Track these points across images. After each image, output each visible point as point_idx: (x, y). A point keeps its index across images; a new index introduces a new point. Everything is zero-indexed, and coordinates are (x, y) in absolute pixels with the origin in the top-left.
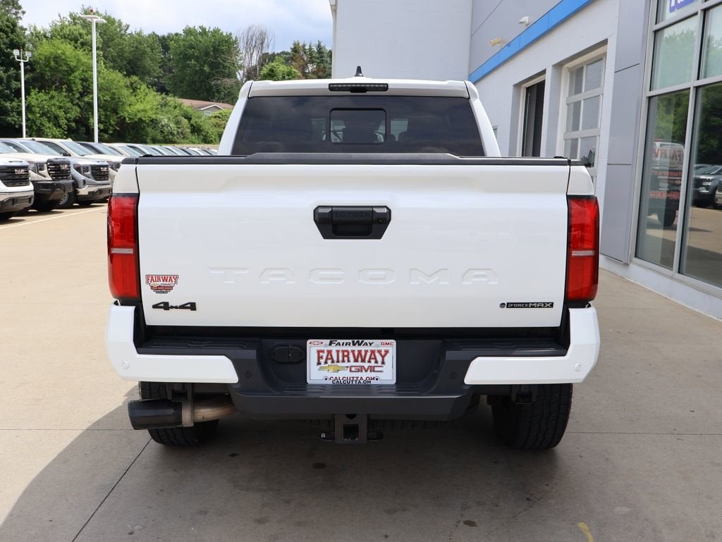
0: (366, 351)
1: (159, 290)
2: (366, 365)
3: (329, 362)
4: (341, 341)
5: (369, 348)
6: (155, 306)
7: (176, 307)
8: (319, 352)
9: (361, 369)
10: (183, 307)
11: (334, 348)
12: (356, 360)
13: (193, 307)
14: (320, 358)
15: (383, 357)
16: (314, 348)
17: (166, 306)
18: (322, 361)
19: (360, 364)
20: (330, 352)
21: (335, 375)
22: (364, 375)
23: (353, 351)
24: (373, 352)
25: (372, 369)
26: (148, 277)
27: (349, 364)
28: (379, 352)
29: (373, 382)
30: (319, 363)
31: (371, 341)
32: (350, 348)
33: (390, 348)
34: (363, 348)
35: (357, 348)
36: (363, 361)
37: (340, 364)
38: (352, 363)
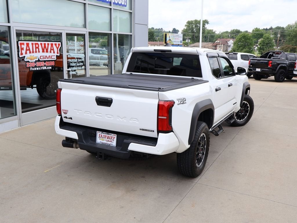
0: (110, 136)
1: (65, 113)
2: (110, 140)
3: (101, 138)
4: (104, 133)
5: (111, 136)
6: (64, 117)
7: (68, 118)
8: (99, 135)
9: (108, 141)
11: (103, 134)
12: (107, 138)
13: (71, 118)
14: (99, 136)
15: (114, 139)
16: (98, 133)
17: (66, 117)
18: (100, 137)
19: (108, 139)
20: (102, 135)
21: (103, 141)
22: (109, 143)
23: (107, 136)
24: (111, 137)
25: (111, 141)
27: (106, 139)
28: (113, 137)
29: (111, 145)
31: (111, 134)
32: (106, 135)
33: (115, 136)
36: (109, 139)
37: (104, 139)
38: (107, 139)
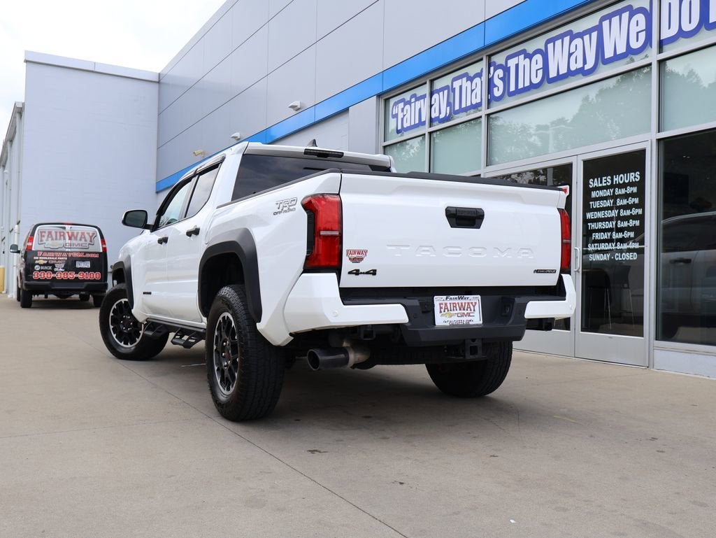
0: (465, 303)
1: (355, 260)
2: (466, 312)
3: (446, 310)
4: (452, 297)
5: (467, 301)
6: (350, 273)
7: (364, 273)
8: (440, 304)
9: (463, 315)
10: (368, 273)
11: (448, 302)
12: (460, 309)
13: (374, 272)
14: (441, 308)
15: (474, 307)
16: (438, 300)
17: (357, 272)
18: (442, 310)
19: (462, 311)
20: (446, 304)
21: (449, 319)
22: (465, 319)
23: (458, 303)
24: (468, 303)
25: (469, 315)
26: (348, 251)
28: (472, 303)
29: (471, 323)
30: (441, 312)
31: (468, 296)
32: (456, 302)
33: (476, 300)
34: (463, 301)
35: (460, 301)
36: (464, 310)
37: (452, 312)
38: (458, 311)
